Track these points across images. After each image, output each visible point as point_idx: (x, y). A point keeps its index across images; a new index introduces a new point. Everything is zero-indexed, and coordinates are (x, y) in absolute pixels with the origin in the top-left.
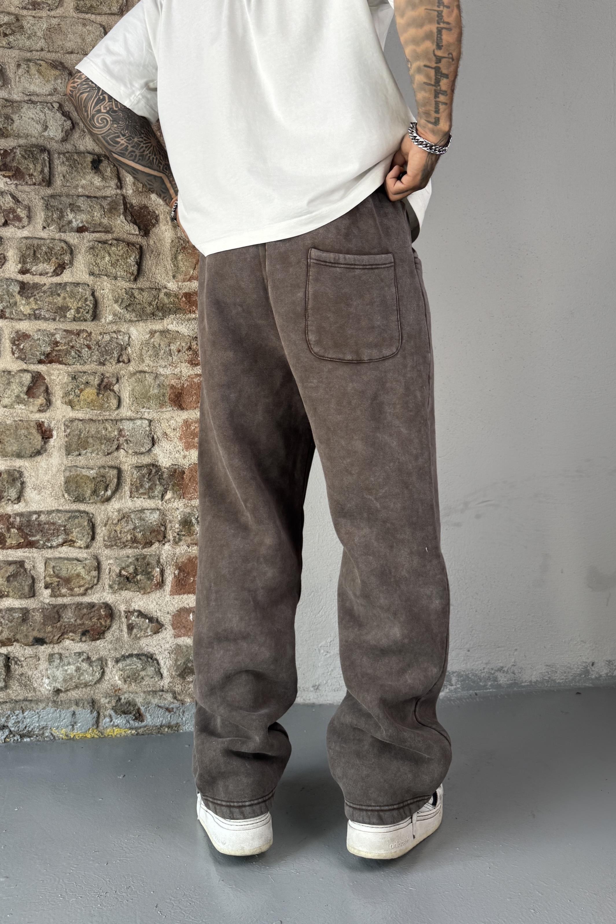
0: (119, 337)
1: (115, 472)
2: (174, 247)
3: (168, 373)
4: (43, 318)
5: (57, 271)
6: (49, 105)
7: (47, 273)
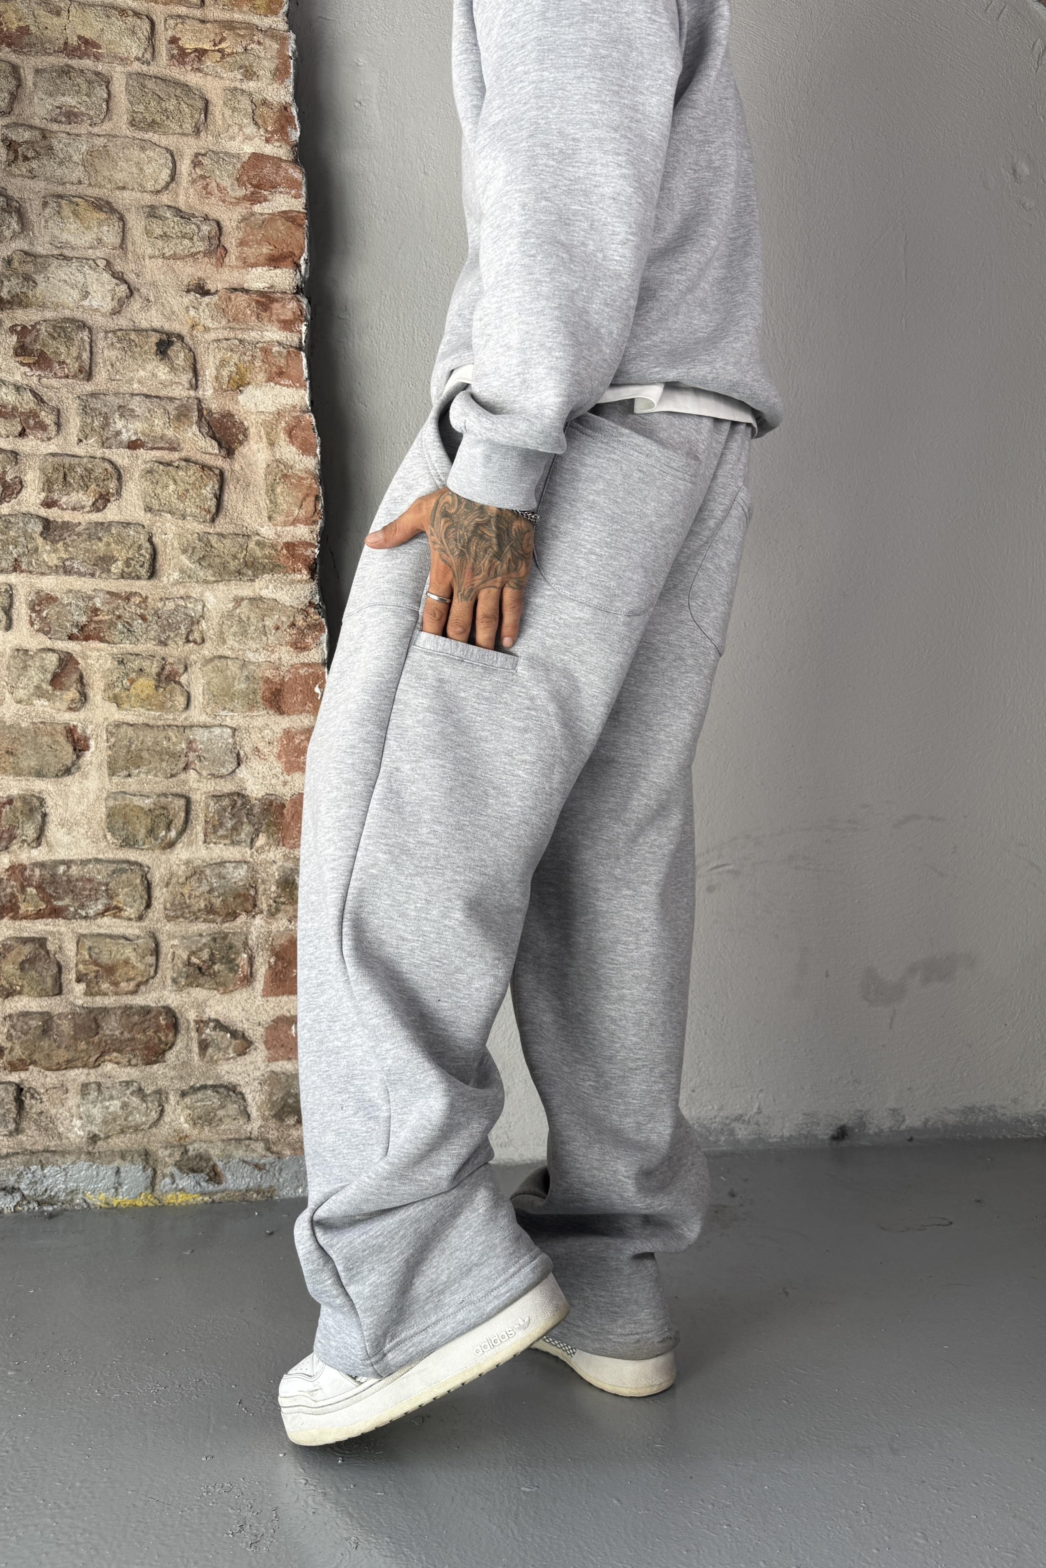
0: (189, 605)
1: (182, 802)
2: (270, 473)
3: (261, 660)
4: (76, 573)
5: (98, 505)
6: (91, 262)
7: (83, 507)
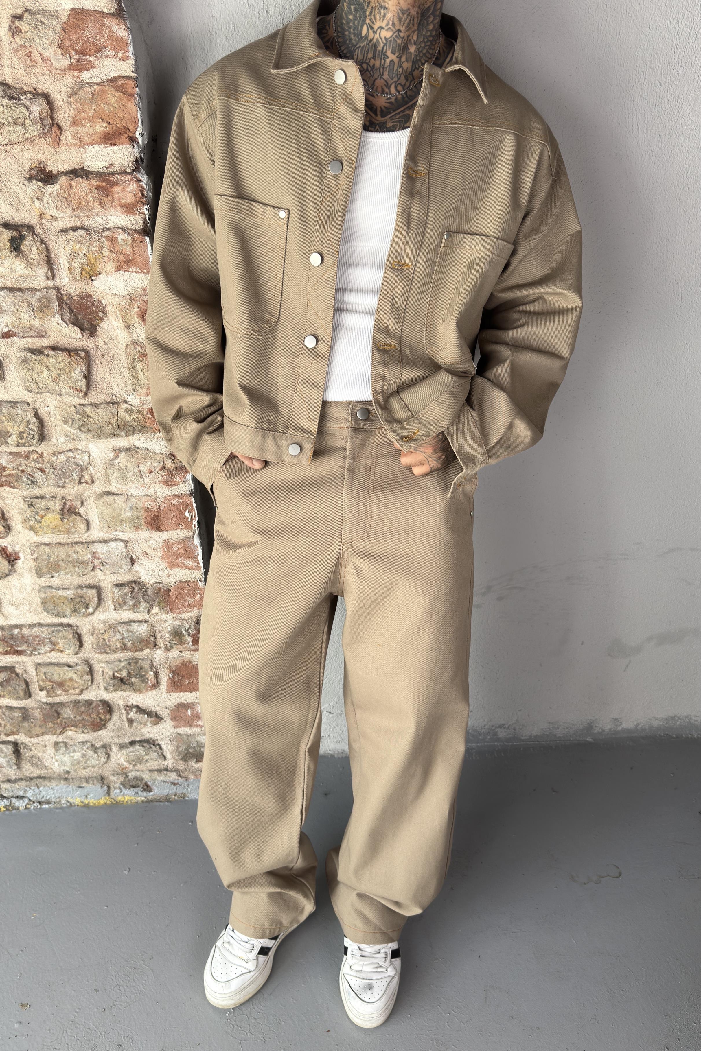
0: (77, 456)
1: (94, 591)
2: (129, 351)
3: (140, 494)
